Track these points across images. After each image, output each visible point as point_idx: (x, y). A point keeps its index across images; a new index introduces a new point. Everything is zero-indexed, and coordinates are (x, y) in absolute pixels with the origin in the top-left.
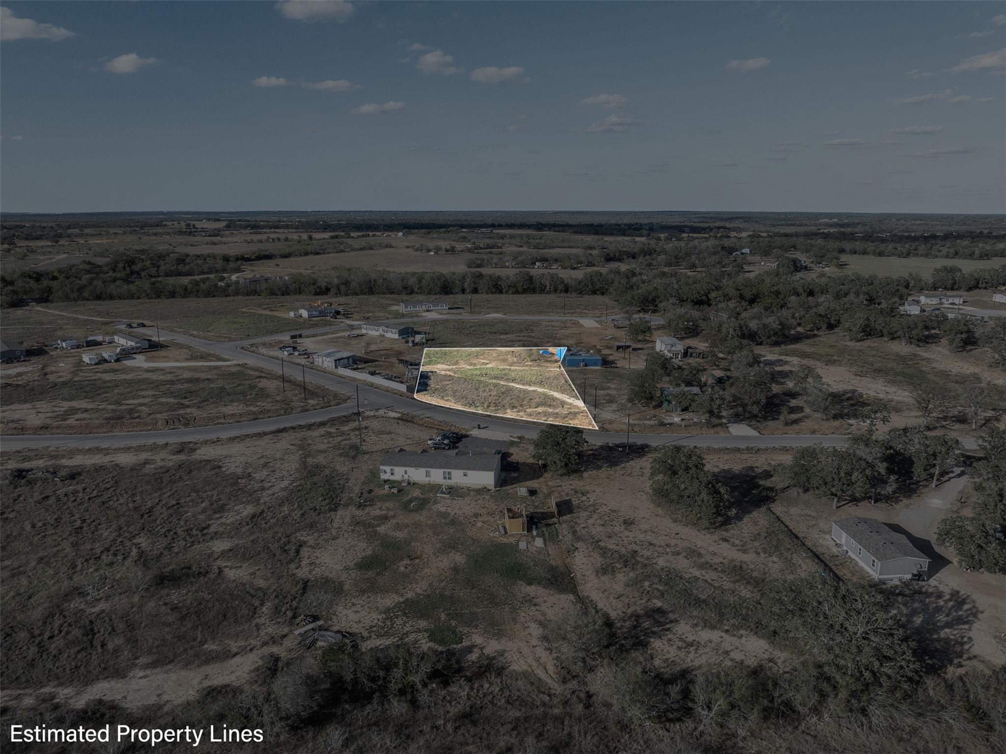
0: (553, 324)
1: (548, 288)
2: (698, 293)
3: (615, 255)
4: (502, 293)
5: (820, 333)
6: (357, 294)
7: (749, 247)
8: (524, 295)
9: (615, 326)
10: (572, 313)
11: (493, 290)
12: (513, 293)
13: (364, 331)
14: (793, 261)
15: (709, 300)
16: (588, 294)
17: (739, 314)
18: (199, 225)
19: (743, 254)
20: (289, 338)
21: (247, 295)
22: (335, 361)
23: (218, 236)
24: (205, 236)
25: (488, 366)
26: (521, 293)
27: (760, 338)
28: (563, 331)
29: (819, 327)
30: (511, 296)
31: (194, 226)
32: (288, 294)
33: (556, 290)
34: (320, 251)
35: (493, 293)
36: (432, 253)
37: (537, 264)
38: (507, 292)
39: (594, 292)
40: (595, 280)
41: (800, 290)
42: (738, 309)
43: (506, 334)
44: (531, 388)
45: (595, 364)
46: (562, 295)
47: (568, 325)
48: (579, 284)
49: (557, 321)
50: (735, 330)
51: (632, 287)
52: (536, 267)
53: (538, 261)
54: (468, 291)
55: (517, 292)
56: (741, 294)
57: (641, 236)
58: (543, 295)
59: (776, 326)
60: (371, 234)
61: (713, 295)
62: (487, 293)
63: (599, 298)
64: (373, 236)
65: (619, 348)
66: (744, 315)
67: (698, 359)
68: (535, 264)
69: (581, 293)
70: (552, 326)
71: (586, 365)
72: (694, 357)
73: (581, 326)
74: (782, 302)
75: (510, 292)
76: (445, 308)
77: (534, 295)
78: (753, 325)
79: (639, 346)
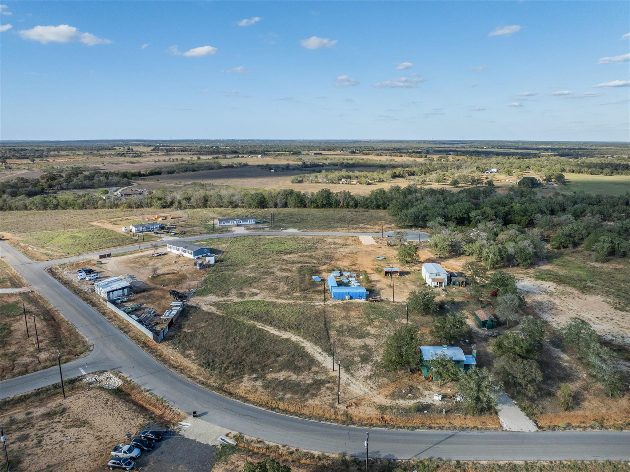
0: (337, 241)
1: (341, 204)
2: (461, 212)
3: (400, 173)
4: (306, 207)
5: (567, 251)
6: (194, 208)
7: (496, 167)
8: (322, 210)
9: (388, 244)
10: (355, 229)
11: (299, 205)
12: (314, 207)
13: (169, 250)
14: (531, 180)
15: (469, 217)
16: (373, 209)
17: (496, 235)
18: (135, 149)
19: (491, 172)
20: (98, 257)
21: (111, 208)
22: (108, 292)
23: (141, 157)
24: (132, 157)
25: (257, 298)
26: (321, 208)
27: (517, 261)
28: (342, 250)
29: (565, 245)
30: (313, 210)
31: (132, 149)
32: (142, 207)
33: (348, 205)
34: (197, 169)
35: (298, 207)
36: (273, 171)
37: (343, 180)
38: (309, 207)
39: (378, 207)
40: (379, 197)
41: (544, 209)
42: (495, 229)
43: (291, 253)
44: (285, 335)
45: (360, 297)
46: (352, 209)
47: (349, 242)
48: (366, 201)
49: (341, 237)
50: (495, 255)
51: (407, 205)
52: (341, 183)
53: (344, 178)
54: (279, 205)
55: (317, 207)
56: (496, 213)
57: (421, 157)
58: (337, 209)
59: (530, 249)
60: (240, 156)
61: (472, 214)
62: (295, 207)
63: (381, 212)
64: (242, 157)
65: (387, 273)
66: (501, 236)
67: (461, 288)
68: (341, 180)
69: (367, 208)
70: (335, 244)
71: (351, 298)
72: (457, 285)
73: (360, 243)
74: (529, 218)
75: (312, 207)
76: (253, 223)
77: (330, 209)
78: (511, 248)
79: (407, 269)
